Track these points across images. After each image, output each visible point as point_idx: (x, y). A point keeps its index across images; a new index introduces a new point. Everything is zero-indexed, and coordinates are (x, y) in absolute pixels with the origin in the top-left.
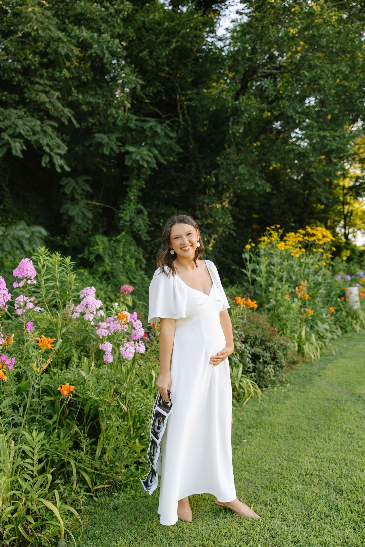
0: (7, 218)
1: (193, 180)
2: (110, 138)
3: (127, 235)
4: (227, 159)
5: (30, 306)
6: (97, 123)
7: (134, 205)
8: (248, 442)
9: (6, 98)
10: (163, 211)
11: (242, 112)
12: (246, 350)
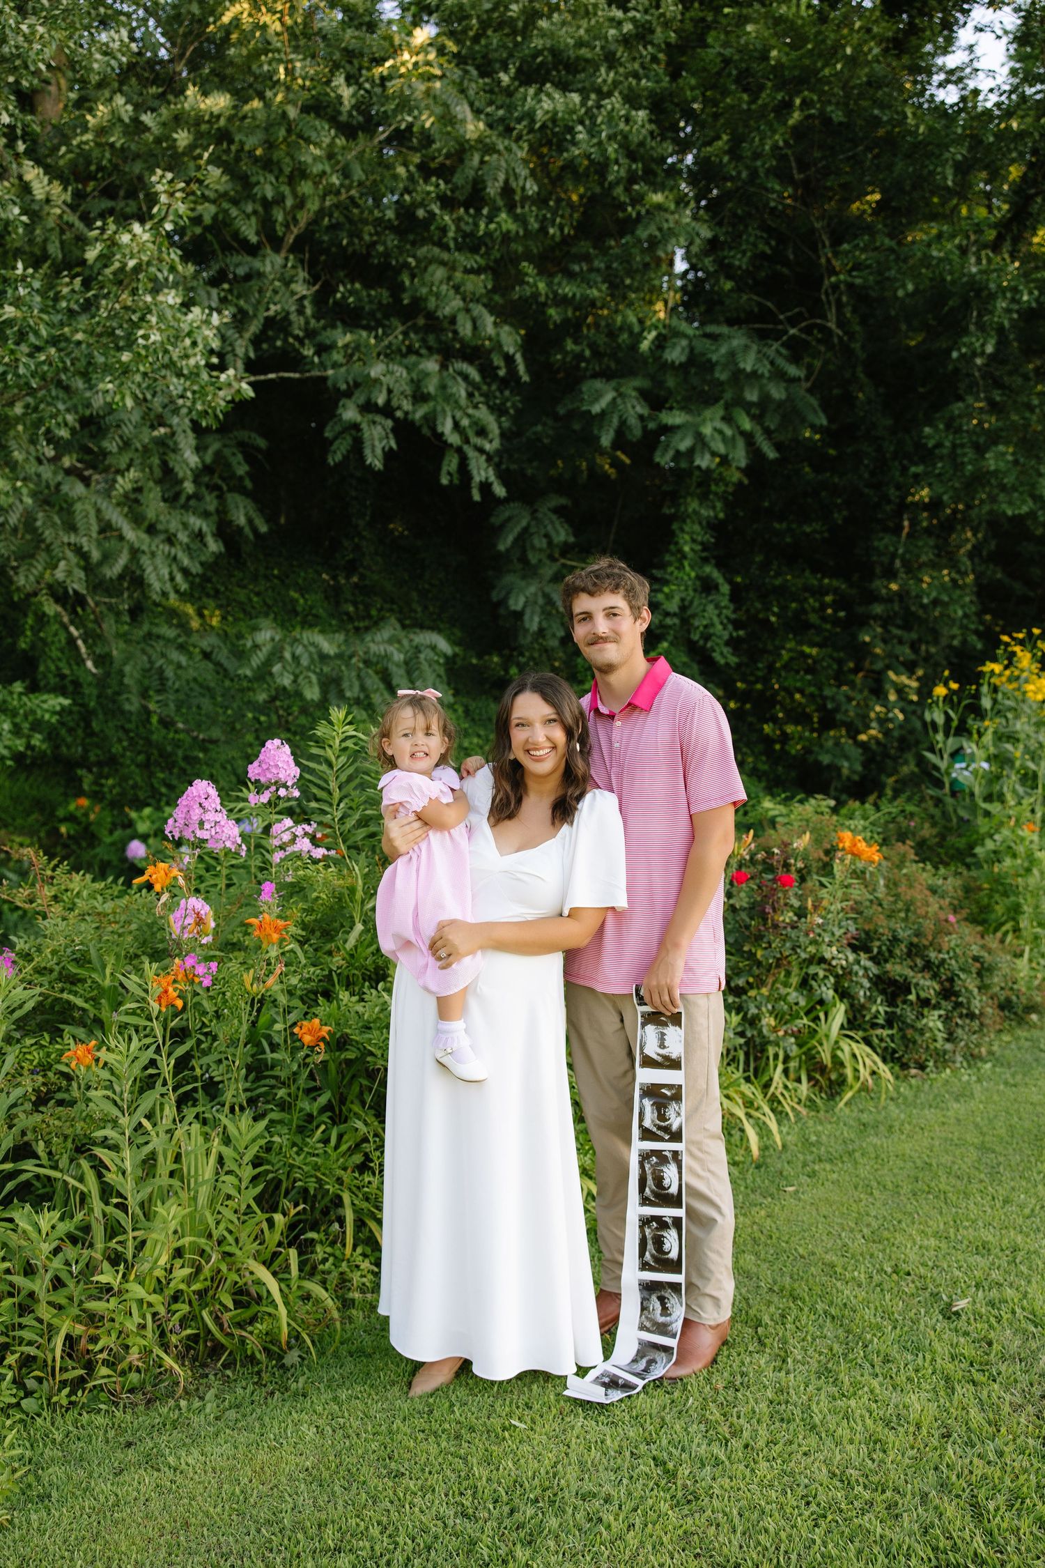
0: (367, 607)
1: (866, 491)
2: (622, 390)
3: (673, 651)
4: (955, 433)
5: (304, 845)
6: (587, 353)
7: (692, 567)
8: (797, 1192)
9: (360, 299)
10: (778, 582)
11: (992, 297)
12: (856, 968)
